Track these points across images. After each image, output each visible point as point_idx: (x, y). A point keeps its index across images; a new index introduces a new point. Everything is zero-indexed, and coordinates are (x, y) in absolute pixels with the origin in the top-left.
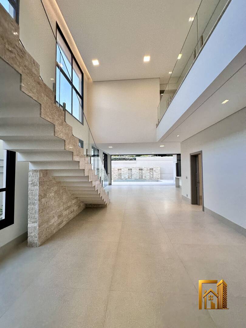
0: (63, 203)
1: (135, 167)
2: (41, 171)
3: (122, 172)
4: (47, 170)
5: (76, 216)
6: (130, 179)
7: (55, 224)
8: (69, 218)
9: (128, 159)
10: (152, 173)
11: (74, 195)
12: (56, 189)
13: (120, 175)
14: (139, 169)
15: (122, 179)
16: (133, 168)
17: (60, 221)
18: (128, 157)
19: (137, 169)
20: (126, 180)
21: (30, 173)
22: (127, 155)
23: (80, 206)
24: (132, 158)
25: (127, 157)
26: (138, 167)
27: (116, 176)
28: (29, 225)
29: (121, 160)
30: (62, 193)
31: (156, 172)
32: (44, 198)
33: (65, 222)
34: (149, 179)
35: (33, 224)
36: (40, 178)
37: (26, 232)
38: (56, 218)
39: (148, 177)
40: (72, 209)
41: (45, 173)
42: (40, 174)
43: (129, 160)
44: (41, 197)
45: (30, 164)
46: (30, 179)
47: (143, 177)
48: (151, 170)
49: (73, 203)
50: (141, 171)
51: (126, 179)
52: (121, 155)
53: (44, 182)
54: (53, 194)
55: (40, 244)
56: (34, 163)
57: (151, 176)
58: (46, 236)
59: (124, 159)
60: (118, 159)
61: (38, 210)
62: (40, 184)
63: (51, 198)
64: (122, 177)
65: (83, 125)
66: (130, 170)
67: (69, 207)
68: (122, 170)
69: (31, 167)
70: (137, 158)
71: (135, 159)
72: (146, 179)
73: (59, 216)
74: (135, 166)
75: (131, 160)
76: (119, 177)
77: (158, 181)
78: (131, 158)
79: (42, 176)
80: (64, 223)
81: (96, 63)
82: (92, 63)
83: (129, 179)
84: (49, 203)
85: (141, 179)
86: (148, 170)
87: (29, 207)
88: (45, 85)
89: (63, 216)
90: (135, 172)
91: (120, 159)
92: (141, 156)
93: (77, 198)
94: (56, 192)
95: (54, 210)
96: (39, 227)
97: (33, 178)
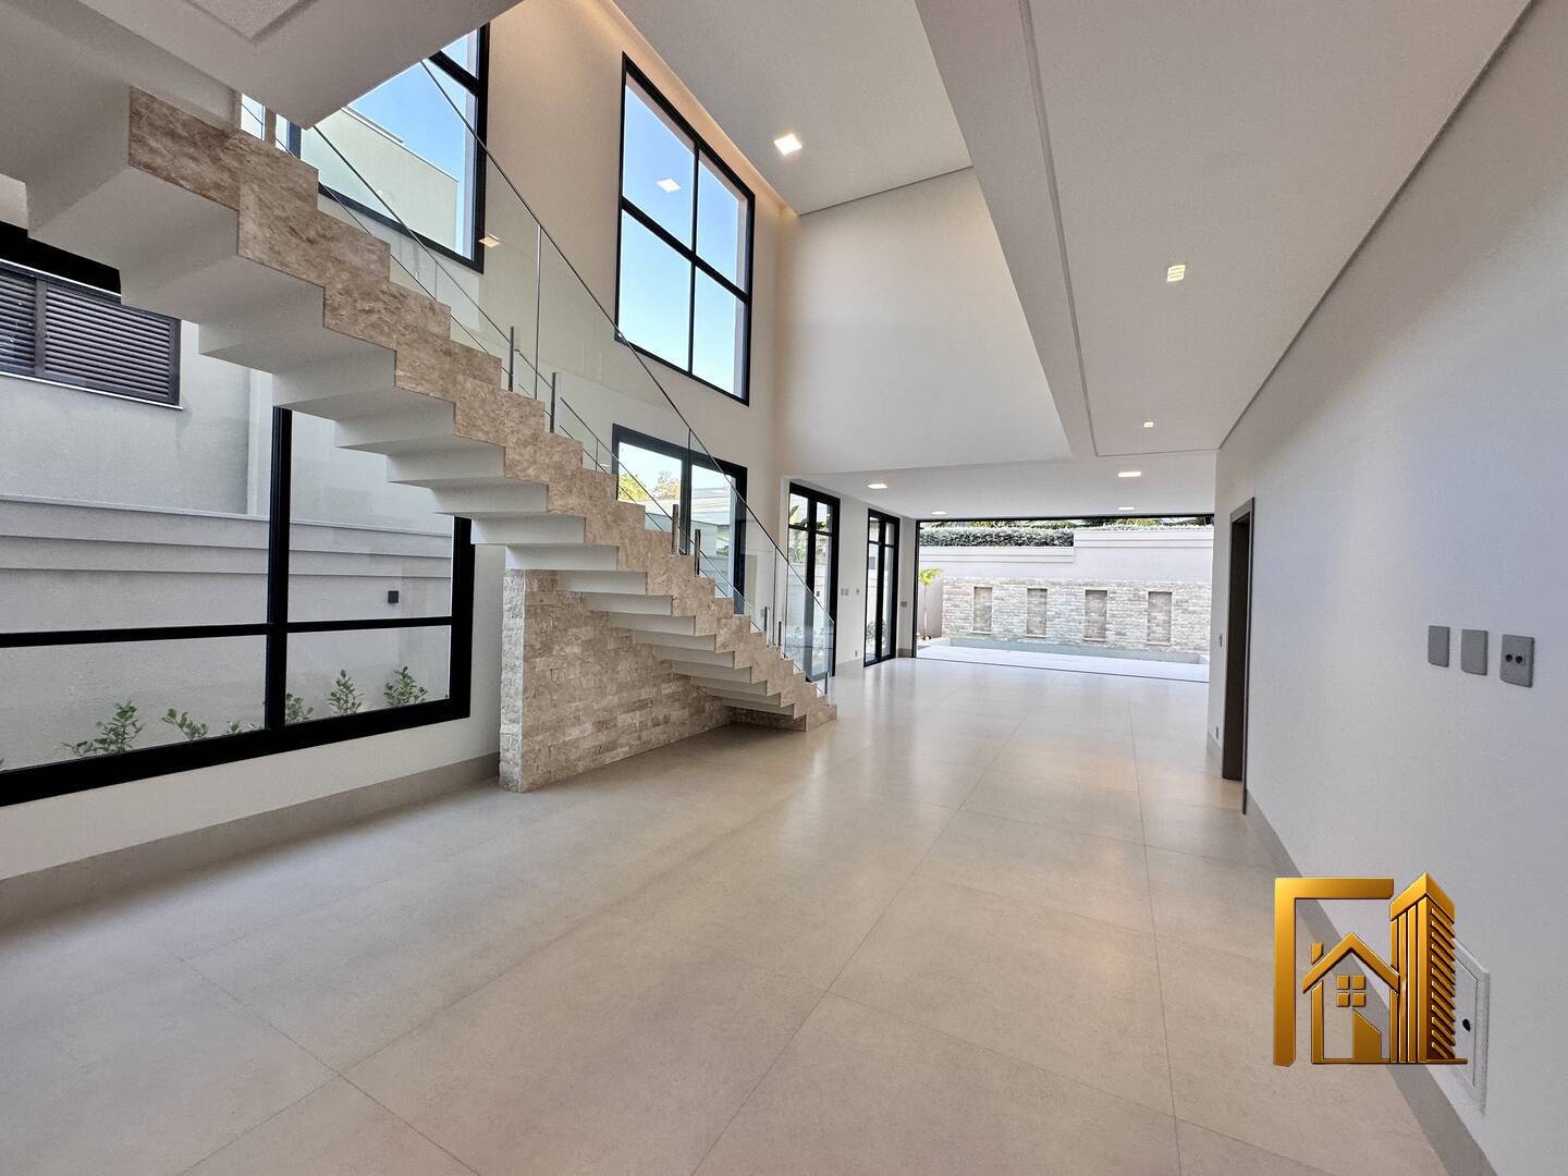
0: (619, 685)
1: (1063, 581)
2: (532, 574)
3: (995, 602)
4: (554, 572)
5: (676, 742)
6: (1037, 641)
7: (585, 745)
8: (644, 738)
9: (1030, 541)
10: (1160, 617)
11: (671, 667)
12: (592, 634)
13: (985, 614)
14: (1088, 592)
15: (994, 638)
16: (1054, 584)
17: (603, 738)
18: (1029, 530)
19: (1076, 590)
20: (1013, 643)
21: (508, 580)
22: (1031, 519)
23: (699, 711)
24: (1051, 532)
25: (1023, 529)
26: (1080, 581)
27: (965, 619)
28: (504, 729)
29: (992, 543)
30: (616, 651)
31: (1185, 611)
32: (541, 655)
33: (626, 749)
34: (1141, 647)
35: (511, 727)
36: (530, 595)
37: (494, 751)
38: (589, 727)
39: (1136, 636)
40: (659, 712)
41: (549, 580)
42: (530, 585)
43: (1037, 544)
44: (531, 653)
45: (508, 551)
46: (506, 594)
47: (1111, 636)
48: (1158, 600)
49: (664, 692)
50: (1095, 603)
51: (1015, 638)
52: (1002, 520)
53: (542, 607)
54: (577, 650)
55: (526, 787)
56: (517, 549)
57: (1159, 630)
58: (550, 772)
59: (1009, 540)
60: (976, 537)
61: (521, 688)
62: (527, 611)
63: (569, 659)
64: (996, 629)
65: (748, 405)
66: (1040, 593)
67: (642, 705)
68: (996, 592)
69: (512, 562)
70: (1082, 534)
71: (1068, 541)
72: (1123, 648)
73: (601, 725)
74: (1062, 574)
75: (1046, 544)
76: (978, 625)
77: (1197, 663)
78: (1042, 532)
79: (535, 589)
80: (621, 752)
81: (788, 145)
82: (774, 152)
83: (1032, 637)
84: (562, 674)
85: (1096, 640)
86: (1137, 598)
87: (503, 676)
88: (468, 351)
89: (616, 726)
90: (1065, 607)
91: (984, 541)
92: (1104, 526)
93: (685, 678)
94: (588, 644)
95: (580, 700)
96: (524, 737)
97: (514, 595)
